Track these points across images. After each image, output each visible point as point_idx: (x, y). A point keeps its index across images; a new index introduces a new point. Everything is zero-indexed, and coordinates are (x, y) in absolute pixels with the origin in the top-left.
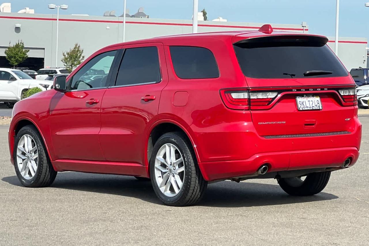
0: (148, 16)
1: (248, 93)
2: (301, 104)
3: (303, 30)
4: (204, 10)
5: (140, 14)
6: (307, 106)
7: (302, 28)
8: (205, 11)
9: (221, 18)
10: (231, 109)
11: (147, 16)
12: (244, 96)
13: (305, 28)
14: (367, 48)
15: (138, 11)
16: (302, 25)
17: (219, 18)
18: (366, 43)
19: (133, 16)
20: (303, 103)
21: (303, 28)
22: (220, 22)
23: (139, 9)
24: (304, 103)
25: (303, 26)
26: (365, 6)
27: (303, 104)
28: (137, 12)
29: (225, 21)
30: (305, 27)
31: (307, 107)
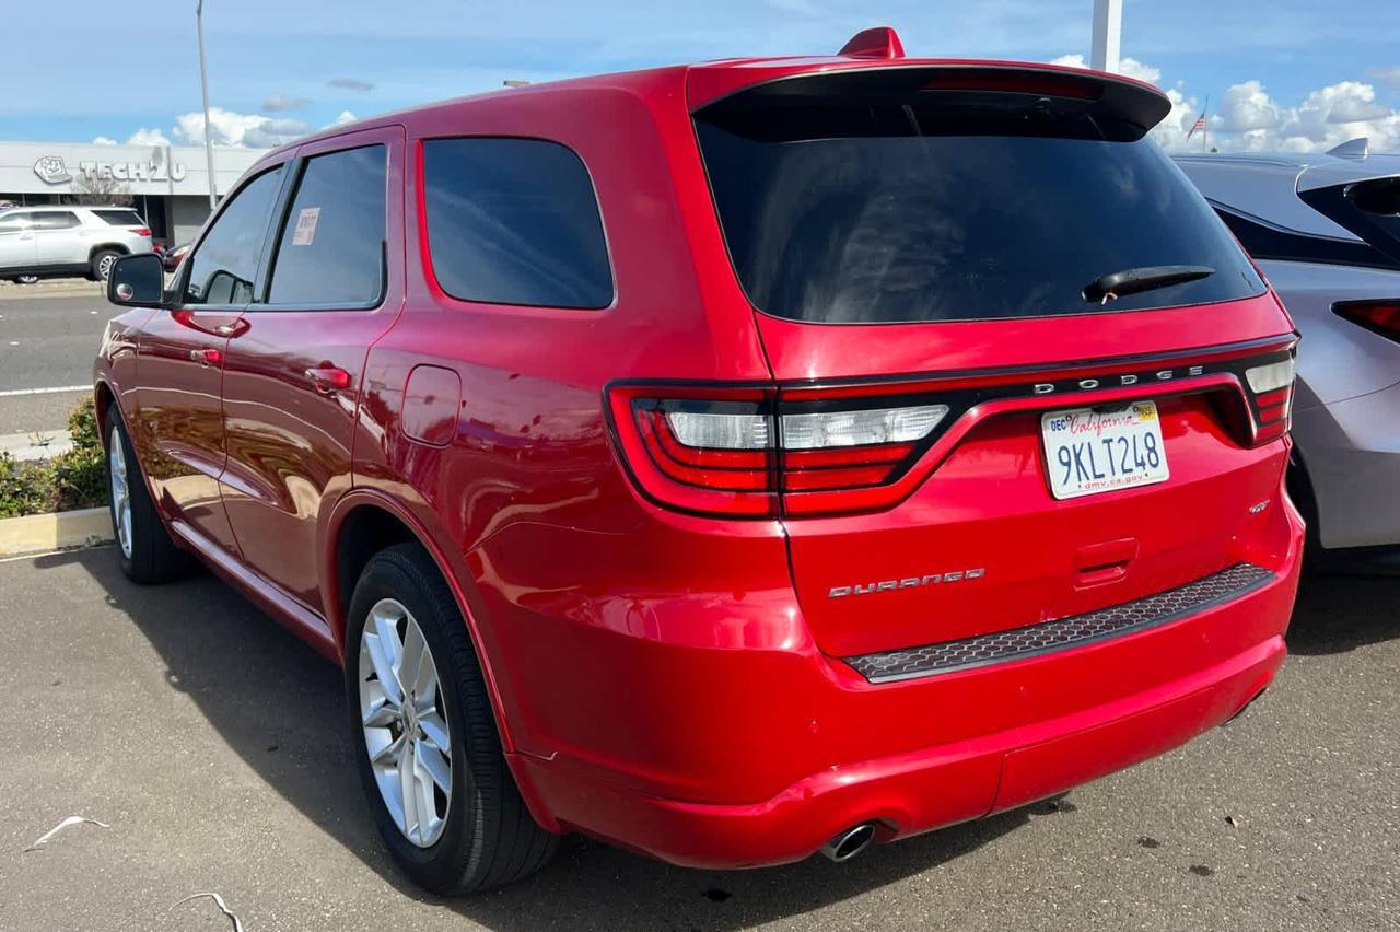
1: (772, 417)
2: (1068, 464)
6: (1097, 473)
10: (667, 507)
12: (742, 430)
20: (1077, 456)
24: (1085, 458)
27: (1079, 463)
31: (1096, 477)
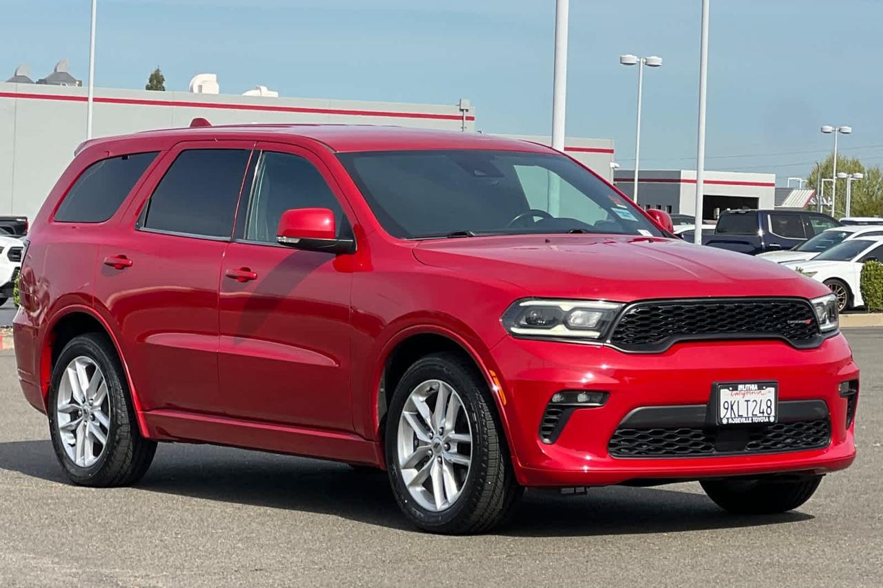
0: (80, 82)
3: (462, 118)
4: (158, 70)
5: (59, 77)
7: (460, 114)
8: (161, 73)
9: (264, 89)
11: (77, 83)
13: (466, 114)
14: (613, 165)
15: (56, 70)
16: (460, 105)
17: (260, 89)
18: (611, 151)
19: (41, 82)
21: (462, 113)
22: (260, 98)
23: (58, 64)
25: (462, 108)
26: (621, 63)
28: (53, 71)
29: (275, 94)
30: (467, 110)
